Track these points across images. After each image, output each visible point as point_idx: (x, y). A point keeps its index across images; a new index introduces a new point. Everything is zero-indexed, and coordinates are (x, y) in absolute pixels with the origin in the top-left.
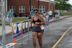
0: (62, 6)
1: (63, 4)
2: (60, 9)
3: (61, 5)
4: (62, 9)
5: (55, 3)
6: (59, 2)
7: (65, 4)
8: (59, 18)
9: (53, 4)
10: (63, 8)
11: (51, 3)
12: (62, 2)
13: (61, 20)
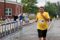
0: (30, 9)
1: (31, 7)
2: (28, 12)
3: (29, 7)
4: (30, 12)
5: (22, 5)
6: (27, 5)
7: (33, 7)
8: (29, 21)
9: (21, 6)
10: (32, 11)
11: (19, 5)
12: (30, 5)
13: (31, 24)
